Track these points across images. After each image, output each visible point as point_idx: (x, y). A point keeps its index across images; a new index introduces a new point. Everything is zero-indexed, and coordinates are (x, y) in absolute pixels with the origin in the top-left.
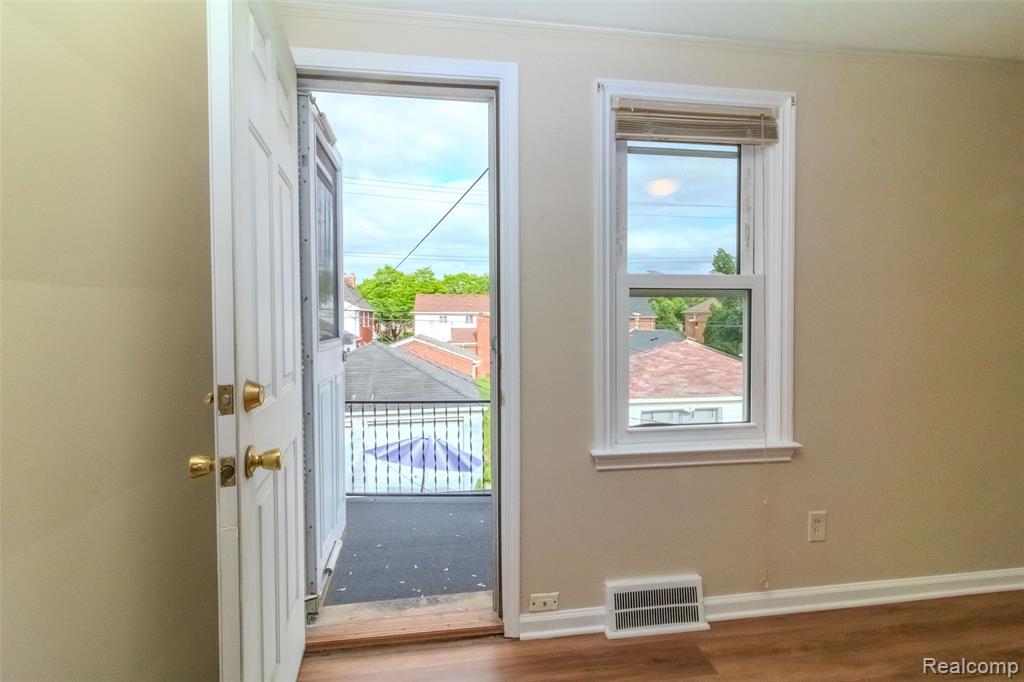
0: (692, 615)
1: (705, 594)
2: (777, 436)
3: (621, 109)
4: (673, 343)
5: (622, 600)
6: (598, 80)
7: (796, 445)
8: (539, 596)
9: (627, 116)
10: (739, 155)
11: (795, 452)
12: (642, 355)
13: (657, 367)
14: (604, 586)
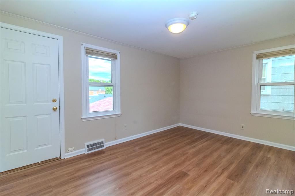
0: (103, 146)
1: (105, 143)
2: (118, 112)
3: (87, 49)
4: (109, 97)
5: (88, 146)
6: (82, 43)
7: (121, 113)
8: (69, 149)
9: (88, 51)
10: (111, 60)
11: (121, 114)
12: (101, 101)
13: (105, 104)
14: (85, 144)
